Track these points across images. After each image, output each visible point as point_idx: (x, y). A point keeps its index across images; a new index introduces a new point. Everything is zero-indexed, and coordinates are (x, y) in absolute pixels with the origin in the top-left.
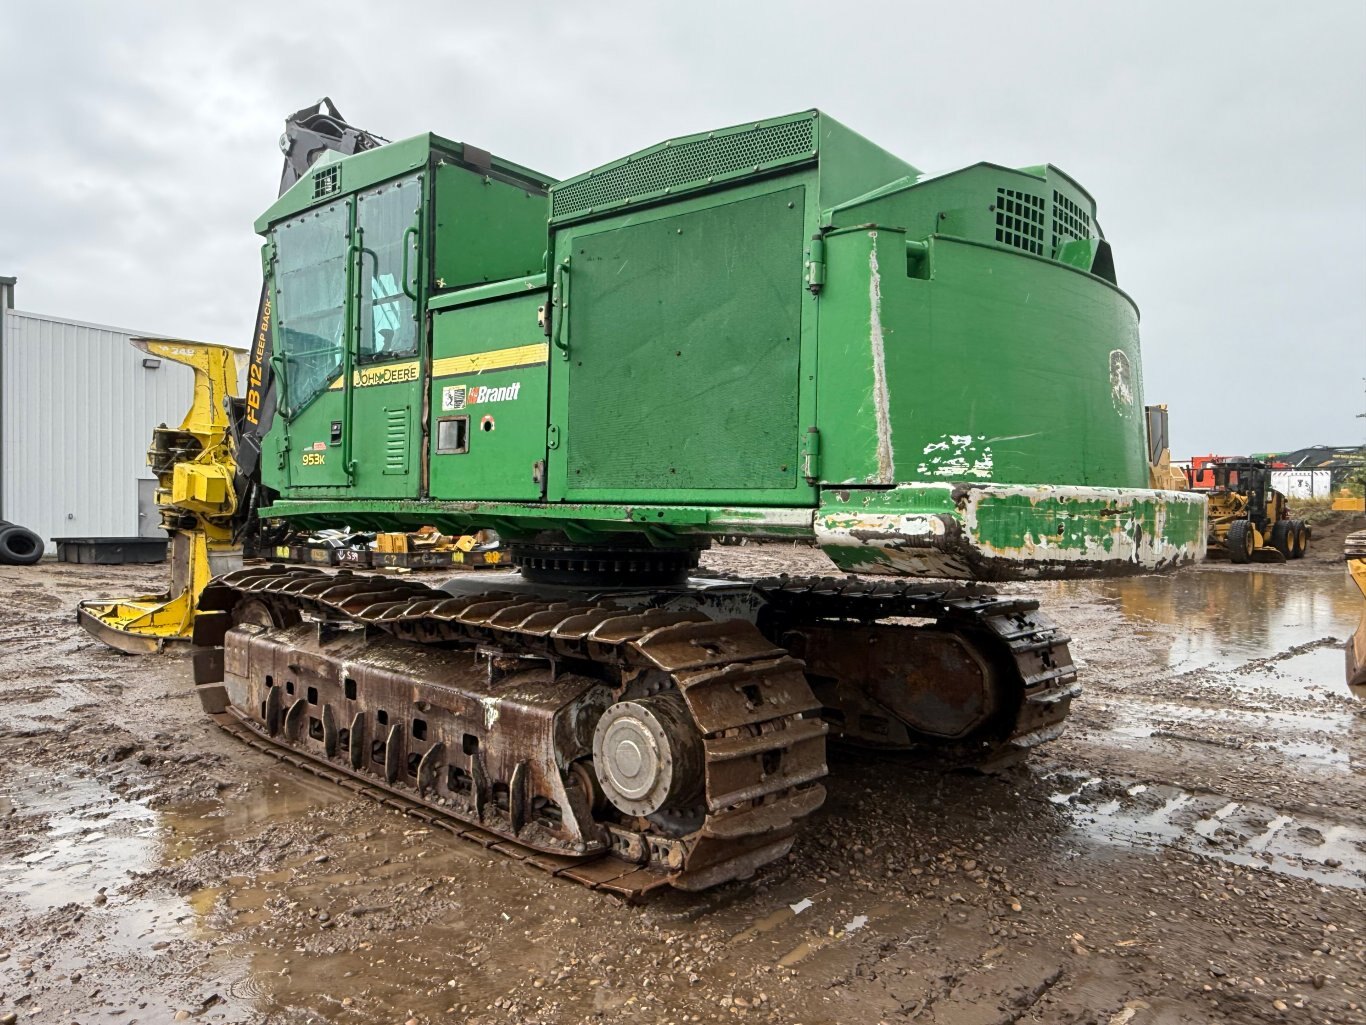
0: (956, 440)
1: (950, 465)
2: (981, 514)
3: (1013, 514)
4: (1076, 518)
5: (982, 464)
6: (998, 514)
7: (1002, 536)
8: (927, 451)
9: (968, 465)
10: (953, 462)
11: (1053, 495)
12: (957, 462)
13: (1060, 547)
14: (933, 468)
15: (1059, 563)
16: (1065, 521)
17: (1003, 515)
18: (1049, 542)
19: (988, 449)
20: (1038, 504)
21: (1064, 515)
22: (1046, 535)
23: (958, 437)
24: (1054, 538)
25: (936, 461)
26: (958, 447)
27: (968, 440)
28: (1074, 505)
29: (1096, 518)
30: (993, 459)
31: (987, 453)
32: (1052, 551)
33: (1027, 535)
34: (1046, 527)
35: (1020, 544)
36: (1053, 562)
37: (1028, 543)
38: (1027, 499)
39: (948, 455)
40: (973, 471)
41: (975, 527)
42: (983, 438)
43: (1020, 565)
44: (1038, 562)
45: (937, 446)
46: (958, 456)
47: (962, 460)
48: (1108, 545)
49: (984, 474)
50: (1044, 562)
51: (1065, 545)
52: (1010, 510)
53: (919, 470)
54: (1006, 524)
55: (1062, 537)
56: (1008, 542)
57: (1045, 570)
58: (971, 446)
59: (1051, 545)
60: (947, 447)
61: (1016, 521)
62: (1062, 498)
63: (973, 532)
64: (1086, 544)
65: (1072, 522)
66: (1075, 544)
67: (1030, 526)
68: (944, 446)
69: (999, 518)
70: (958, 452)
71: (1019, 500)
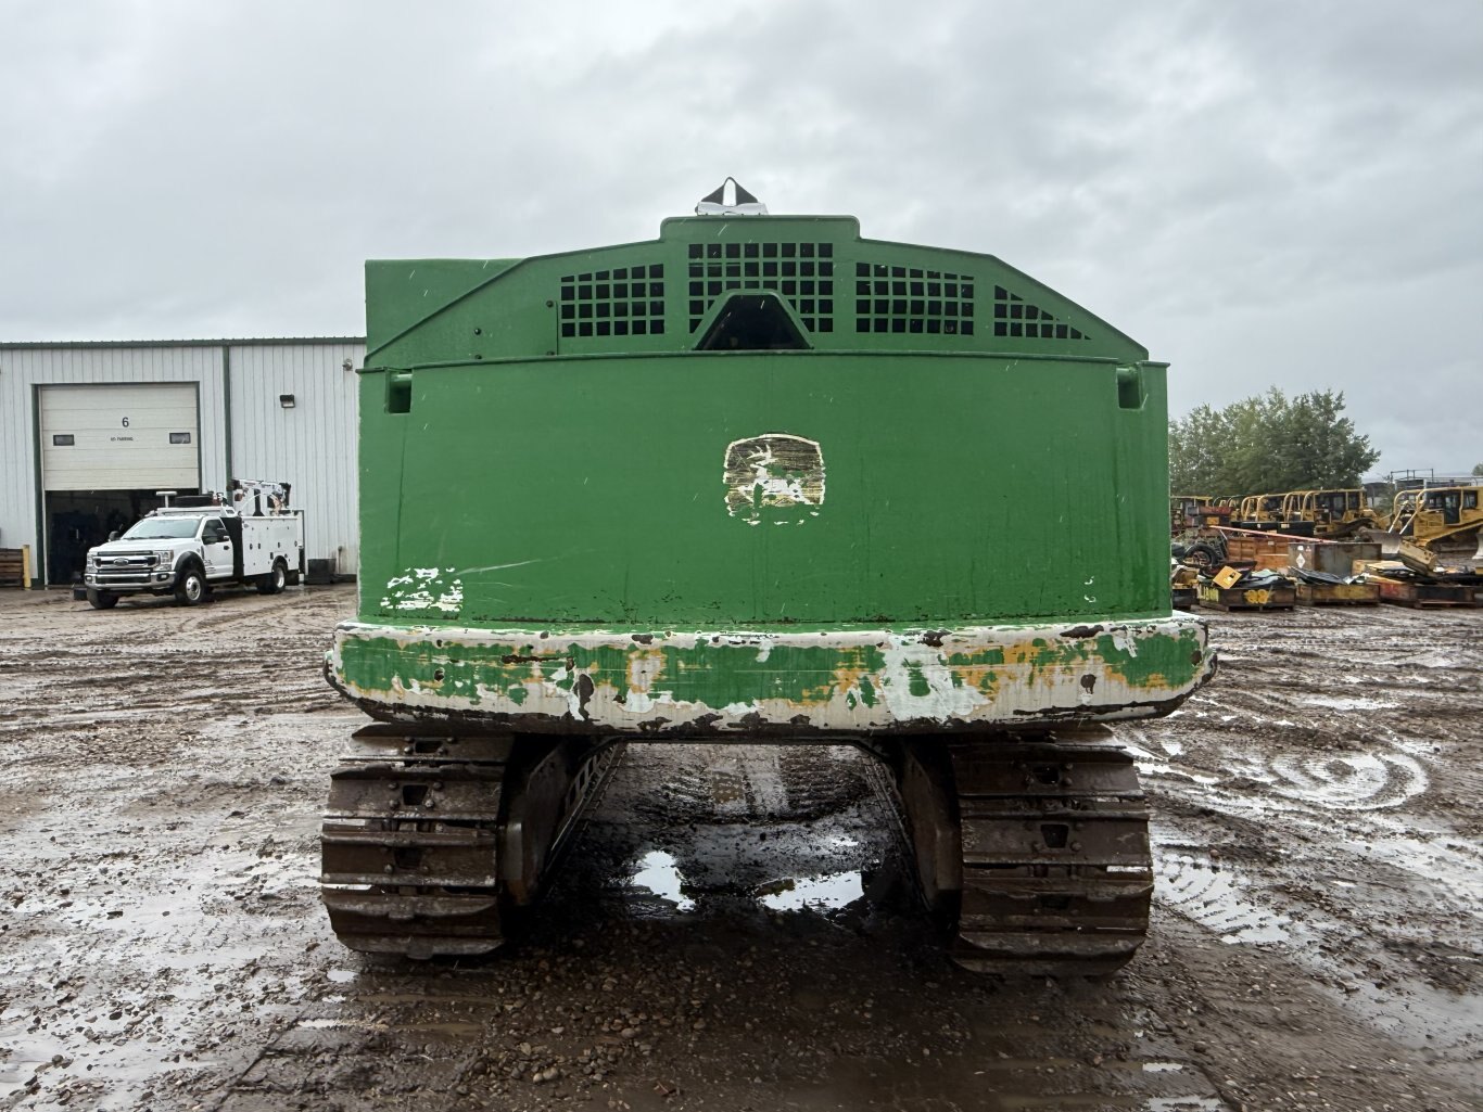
0: (420, 573)
1: (413, 599)
2: (345, 655)
3: (379, 656)
4: (461, 664)
5: (450, 597)
6: (362, 655)
7: (367, 677)
8: (391, 585)
9: (432, 598)
10: (416, 595)
11: (426, 639)
12: (421, 596)
13: (439, 694)
14: (395, 601)
15: (438, 710)
16: (445, 666)
17: (368, 657)
18: (422, 687)
19: (458, 582)
20: (408, 647)
21: (443, 660)
22: (419, 679)
23: (424, 570)
24: (429, 684)
25: (399, 594)
26: (423, 580)
27: (434, 573)
28: (456, 650)
29: (494, 665)
30: (463, 592)
31: (456, 586)
32: (427, 697)
33: (395, 679)
34: (418, 672)
35: (388, 687)
36: (429, 709)
37: (396, 687)
38: (394, 641)
39: (412, 588)
40: (437, 604)
41: (340, 667)
42: (452, 570)
43: (389, 708)
44: (411, 708)
45: (401, 580)
46: (422, 590)
47: (426, 593)
48: (518, 697)
49: (451, 608)
50: (418, 708)
51: (449, 691)
52: (374, 652)
53: (383, 604)
54: (371, 666)
55: (441, 683)
56: (373, 684)
57: (422, 717)
58: (437, 578)
59: (426, 691)
60: (411, 581)
61: (383, 662)
62: (439, 642)
63: (339, 671)
64: (479, 693)
65: (454, 668)
66: (461, 692)
67: (399, 669)
68: (408, 579)
69: (364, 659)
70: (423, 586)
71: (384, 643)
